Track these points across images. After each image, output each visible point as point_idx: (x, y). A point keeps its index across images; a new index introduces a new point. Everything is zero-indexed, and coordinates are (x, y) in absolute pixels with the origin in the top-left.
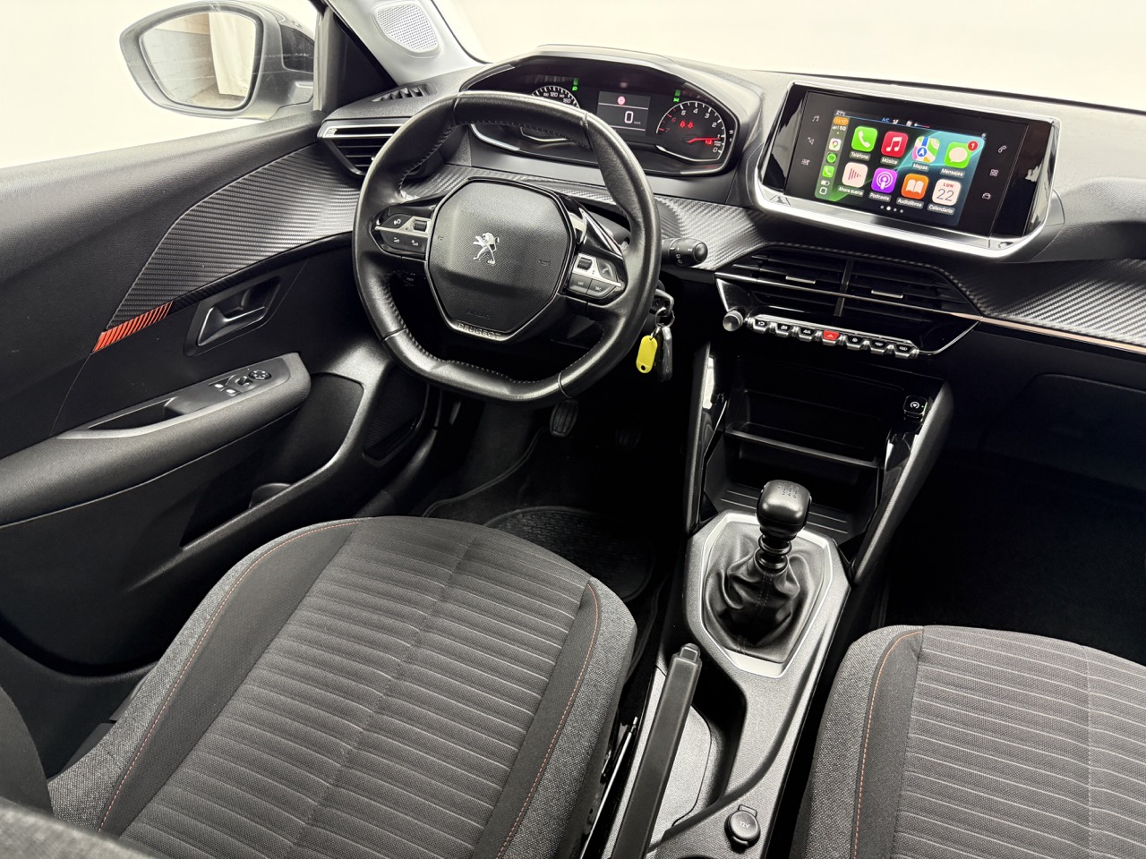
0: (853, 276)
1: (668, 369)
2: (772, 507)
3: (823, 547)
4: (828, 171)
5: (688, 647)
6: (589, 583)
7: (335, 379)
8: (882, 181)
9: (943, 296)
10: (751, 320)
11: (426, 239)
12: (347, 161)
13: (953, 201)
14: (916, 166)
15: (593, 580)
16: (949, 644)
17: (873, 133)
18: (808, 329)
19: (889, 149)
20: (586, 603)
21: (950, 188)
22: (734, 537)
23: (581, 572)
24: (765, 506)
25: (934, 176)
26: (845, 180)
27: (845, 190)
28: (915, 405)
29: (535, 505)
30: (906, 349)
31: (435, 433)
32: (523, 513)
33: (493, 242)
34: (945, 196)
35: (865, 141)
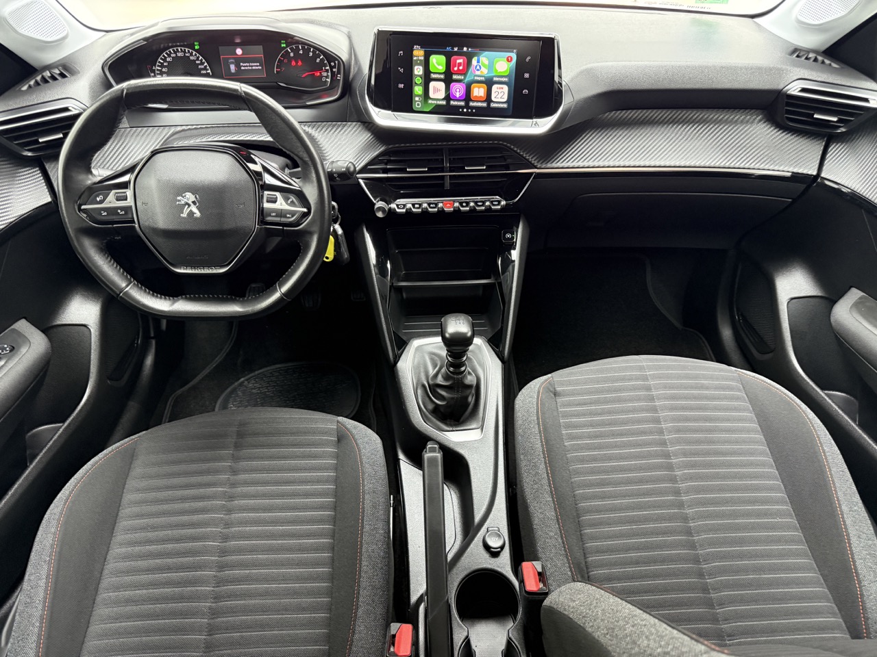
0: (450, 159)
1: (346, 255)
2: (450, 334)
3: (479, 344)
4: (418, 90)
5: (429, 445)
6: (338, 422)
7: (62, 328)
8: (456, 92)
9: (509, 161)
10: (393, 206)
11: (131, 207)
12: (16, 147)
13: (505, 100)
14: (476, 78)
15: (340, 418)
16: (569, 381)
17: (442, 59)
18: (433, 204)
19: (456, 69)
20: (342, 438)
21: (501, 90)
22: (424, 357)
23: (329, 417)
24: (447, 335)
25: (489, 83)
26: (431, 95)
27: (433, 102)
28: (508, 236)
29: (255, 371)
30: (497, 203)
31: (154, 342)
32: (247, 380)
33: (194, 199)
34: (499, 96)
35: (439, 65)
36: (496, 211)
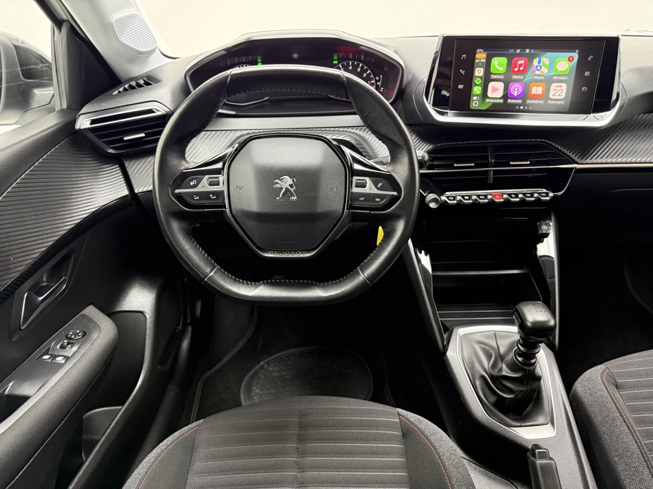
0: (494, 155)
4: (477, 90)
6: (399, 415)
8: (514, 90)
10: (443, 198)
11: (222, 192)
12: (103, 144)
13: (563, 97)
14: (535, 78)
17: (504, 60)
18: (482, 195)
19: (516, 69)
21: (560, 88)
25: (548, 82)
26: (489, 94)
27: (490, 101)
28: (544, 227)
30: (546, 195)
31: (190, 328)
33: (291, 183)
34: (557, 94)
35: (500, 67)
36: (545, 202)
